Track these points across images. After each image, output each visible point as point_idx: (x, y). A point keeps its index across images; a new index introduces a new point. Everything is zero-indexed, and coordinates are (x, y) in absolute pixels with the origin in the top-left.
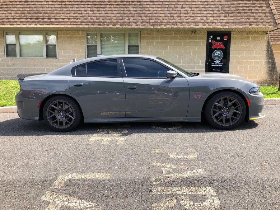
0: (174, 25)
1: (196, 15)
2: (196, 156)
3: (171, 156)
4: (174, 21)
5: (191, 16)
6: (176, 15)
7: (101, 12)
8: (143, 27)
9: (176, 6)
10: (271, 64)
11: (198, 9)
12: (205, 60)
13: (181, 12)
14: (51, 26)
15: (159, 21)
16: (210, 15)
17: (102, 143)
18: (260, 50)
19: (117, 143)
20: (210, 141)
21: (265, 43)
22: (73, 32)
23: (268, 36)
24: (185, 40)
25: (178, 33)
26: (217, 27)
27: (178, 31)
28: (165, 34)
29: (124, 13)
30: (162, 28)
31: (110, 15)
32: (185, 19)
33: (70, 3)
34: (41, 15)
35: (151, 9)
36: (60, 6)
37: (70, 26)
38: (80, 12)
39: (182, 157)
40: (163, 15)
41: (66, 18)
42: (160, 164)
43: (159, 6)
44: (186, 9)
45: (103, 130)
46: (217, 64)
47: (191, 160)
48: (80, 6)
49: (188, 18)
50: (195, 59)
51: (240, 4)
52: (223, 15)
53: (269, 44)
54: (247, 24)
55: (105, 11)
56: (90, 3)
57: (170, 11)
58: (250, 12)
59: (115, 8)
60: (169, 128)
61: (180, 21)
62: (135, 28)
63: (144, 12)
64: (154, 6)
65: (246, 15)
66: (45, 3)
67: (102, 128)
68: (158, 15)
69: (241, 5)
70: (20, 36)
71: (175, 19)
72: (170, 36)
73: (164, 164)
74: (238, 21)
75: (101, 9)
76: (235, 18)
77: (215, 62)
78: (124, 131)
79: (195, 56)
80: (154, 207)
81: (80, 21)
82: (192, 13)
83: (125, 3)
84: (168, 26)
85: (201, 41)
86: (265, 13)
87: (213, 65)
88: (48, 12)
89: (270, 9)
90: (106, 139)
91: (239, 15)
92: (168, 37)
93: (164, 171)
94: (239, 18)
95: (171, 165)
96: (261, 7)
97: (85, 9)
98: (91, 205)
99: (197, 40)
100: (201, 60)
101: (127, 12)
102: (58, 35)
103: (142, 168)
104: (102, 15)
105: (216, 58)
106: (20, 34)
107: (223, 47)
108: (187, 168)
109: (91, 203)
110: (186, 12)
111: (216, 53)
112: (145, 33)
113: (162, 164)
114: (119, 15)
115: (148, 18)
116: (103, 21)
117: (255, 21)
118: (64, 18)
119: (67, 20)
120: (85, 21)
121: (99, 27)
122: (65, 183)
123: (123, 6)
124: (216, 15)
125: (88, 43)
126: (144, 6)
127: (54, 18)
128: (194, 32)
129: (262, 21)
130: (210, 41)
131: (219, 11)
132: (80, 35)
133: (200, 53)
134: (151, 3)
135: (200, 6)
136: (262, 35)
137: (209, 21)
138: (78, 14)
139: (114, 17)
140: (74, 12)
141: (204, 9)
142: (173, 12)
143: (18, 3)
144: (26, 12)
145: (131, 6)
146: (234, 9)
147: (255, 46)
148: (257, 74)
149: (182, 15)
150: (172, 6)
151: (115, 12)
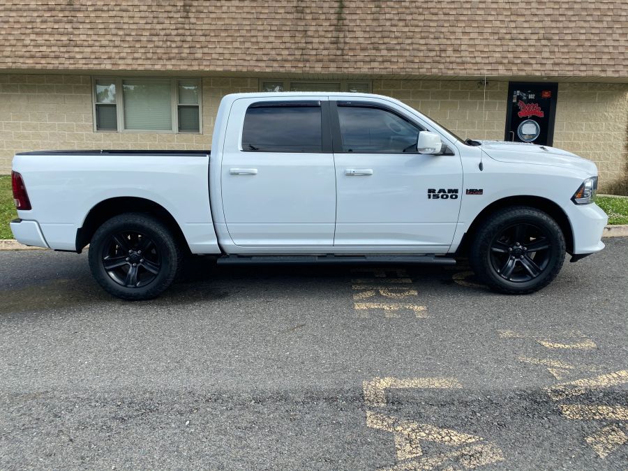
0: (448, 69)
1: (491, 48)
2: (593, 345)
3: (547, 344)
4: (448, 60)
5: (482, 52)
6: (451, 49)
7: (297, 39)
8: (384, 72)
9: (451, 29)
11: (496, 37)
13: (462, 43)
14: (196, 68)
15: (417, 60)
16: (520, 49)
17: (387, 317)
18: (615, 122)
19: (417, 317)
22: (234, 79)
24: (463, 98)
25: (449, 85)
26: (536, 71)
27: (451, 81)
28: (422, 87)
29: (345, 43)
31: (315, 46)
32: (470, 57)
33: (234, 23)
34: (174, 45)
35: (400, 35)
36: (213, 27)
37: (234, 69)
38: (254, 40)
39: (567, 346)
40: (424, 48)
41: (226, 51)
43: (417, 30)
44: (472, 36)
47: (590, 353)
48: (255, 26)
49: (476, 54)
50: (483, 137)
51: (582, 28)
52: (547, 49)
54: (595, 68)
56: (274, 22)
57: (439, 40)
58: (603, 43)
59: (326, 31)
61: (459, 60)
62: (366, 75)
63: (386, 40)
65: (593, 50)
67: (357, 284)
69: (583, 31)
72: (434, 90)
73: (545, 361)
74: (578, 62)
75: (297, 34)
76: (572, 55)
79: (483, 132)
80: (592, 444)
81: (255, 58)
82: (485, 45)
83: (346, 22)
84: (435, 72)
85: (496, 102)
90: (386, 307)
91: (580, 50)
92: (429, 92)
93: (555, 375)
94: (579, 56)
95: (559, 362)
96: (625, 35)
97: (266, 33)
98: (474, 440)
99: (488, 100)
101: (352, 41)
102: (204, 87)
103: (508, 369)
104: (300, 46)
105: (526, 137)
106: (124, 82)
107: (541, 115)
108: (594, 368)
109: (469, 436)
110: (472, 42)
112: (382, 83)
114: (335, 47)
115: (393, 53)
116: (302, 60)
117: (612, 63)
118: (221, 51)
119: (227, 56)
120: (264, 58)
121: (293, 70)
122: (387, 397)
124: (532, 49)
126: (385, 29)
127: (201, 51)
130: (515, 101)
131: (539, 40)
132: (248, 87)
133: (492, 126)
134: (401, 24)
135: (501, 31)
136: (620, 90)
137: (519, 61)
138: (250, 43)
139: (324, 51)
140: (242, 39)
141: (508, 37)
142: (445, 41)
143: (126, 20)
144: (144, 39)
145: (360, 29)
146: (569, 37)
147: (605, 113)
148: (608, 170)
149: (463, 48)
150: (443, 30)
151: (326, 41)
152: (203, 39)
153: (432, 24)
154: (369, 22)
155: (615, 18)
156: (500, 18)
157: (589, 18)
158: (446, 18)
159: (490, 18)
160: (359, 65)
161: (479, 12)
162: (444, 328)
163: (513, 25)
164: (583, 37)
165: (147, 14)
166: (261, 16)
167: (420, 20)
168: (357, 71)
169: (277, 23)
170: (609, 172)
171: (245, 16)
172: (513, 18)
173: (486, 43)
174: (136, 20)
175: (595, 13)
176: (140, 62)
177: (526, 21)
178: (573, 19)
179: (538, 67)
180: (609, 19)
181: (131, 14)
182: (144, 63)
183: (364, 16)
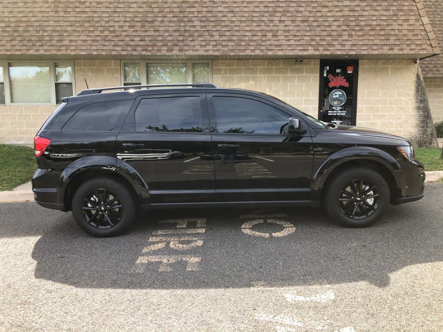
0: (268, 50)
1: (302, 33)
2: (333, 297)
4: (268, 43)
5: (295, 36)
6: (270, 34)
7: (147, 28)
8: (217, 53)
9: (270, 18)
10: (423, 111)
11: (306, 24)
12: (317, 106)
13: (279, 29)
14: (64, 52)
15: (243, 44)
16: (325, 33)
17: (160, 270)
18: (405, 89)
19: (187, 270)
20: (350, 261)
21: (413, 78)
22: (101, 61)
23: (417, 67)
24: (285, 74)
25: (273, 62)
26: (338, 50)
27: (274, 59)
28: (252, 65)
29: (186, 31)
30: (247, 55)
31: (161, 33)
32: (286, 40)
33: (96, 15)
34: (45, 34)
35: (229, 24)
36: (78, 19)
37: (95, 53)
38: (111, 29)
39: (308, 299)
40: (249, 34)
41: (88, 39)
42: (271, 316)
43: (243, 19)
44: (287, 23)
45: (158, 239)
46: (336, 112)
48: (112, 18)
49: (290, 38)
50: (302, 104)
51: (373, 15)
52: (346, 33)
53: (420, 79)
54: (385, 48)
55: (153, 26)
56: (128, 15)
57: (261, 27)
58: (390, 27)
59: (170, 21)
60: (274, 234)
61: (276, 43)
62: (203, 56)
63: (218, 28)
64: (234, 19)
65: (382, 33)
66: (53, 14)
68: (242, 33)
69: (375, 18)
70: (10, 68)
71: (269, 40)
72: (261, 67)
73: (278, 317)
74: (370, 43)
75: (147, 24)
76: (367, 37)
77: (333, 108)
78: (195, 241)
79: (302, 100)
81: (113, 43)
82: (297, 31)
83: (186, 14)
84: (258, 52)
85: (311, 76)
86: (413, 30)
87: (330, 113)
88: (58, 28)
89: (421, 23)
90: (165, 260)
91: (372, 33)
92: (257, 69)
94: (372, 38)
95: (291, 318)
96: (407, 20)
97: (121, 24)
99: (305, 74)
100: (310, 106)
101: (191, 29)
102: (76, 68)
104: (149, 33)
105: (336, 103)
106: (10, 65)
107: (347, 85)
108: (321, 325)
110: (286, 28)
111: (336, 95)
112: (220, 63)
113: (275, 318)
114: (177, 34)
115: (224, 38)
116: (150, 44)
117: (397, 43)
118: (85, 39)
119: (90, 43)
120: (120, 43)
121: (144, 53)
123: (184, 20)
124: (334, 33)
125: (125, 80)
126: (218, 19)
127: (68, 39)
128: (299, 60)
129: (409, 42)
130: (325, 75)
131: (339, 26)
132: (112, 67)
133: (309, 95)
134: (230, 15)
135: (310, 19)
136: (407, 64)
137: (324, 43)
138: (108, 32)
139: (168, 37)
140: (102, 29)
141: (316, 24)
142: (265, 28)
143: (6, 14)
144: (21, 29)
145: (197, 19)
146: (364, 23)
147: (397, 83)
148: (401, 127)
149: (280, 33)
150: (264, 19)
151: (170, 29)
152: (69, 29)
153: (255, 14)
154: (204, 14)
155: (400, 8)
156: (309, 9)
157: (378, 8)
158: (266, 10)
159: (301, 9)
160: (197, 47)
161: (292, 5)
162: (204, 282)
163: (319, 14)
164: (374, 23)
165: (23, 9)
166: (118, 10)
167: (245, 12)
168: (196, 53)
169: (130, 15)
170: (402, 129)
171: (104, 9)
172: (319, 9)
173: (298, 28)
174: (15, 14)
175: (383, 4)
176: (17, 48)
177: (329, 11)
178: (366, 9)
179: (339, 47)
180: (395, 8)
181: (10, 10)
182: (21, 48)
183: (200, 9)
